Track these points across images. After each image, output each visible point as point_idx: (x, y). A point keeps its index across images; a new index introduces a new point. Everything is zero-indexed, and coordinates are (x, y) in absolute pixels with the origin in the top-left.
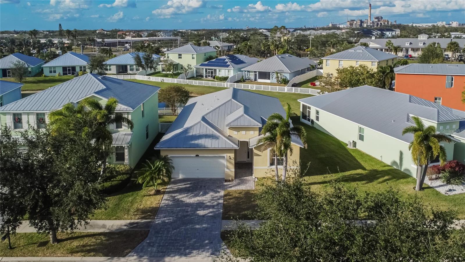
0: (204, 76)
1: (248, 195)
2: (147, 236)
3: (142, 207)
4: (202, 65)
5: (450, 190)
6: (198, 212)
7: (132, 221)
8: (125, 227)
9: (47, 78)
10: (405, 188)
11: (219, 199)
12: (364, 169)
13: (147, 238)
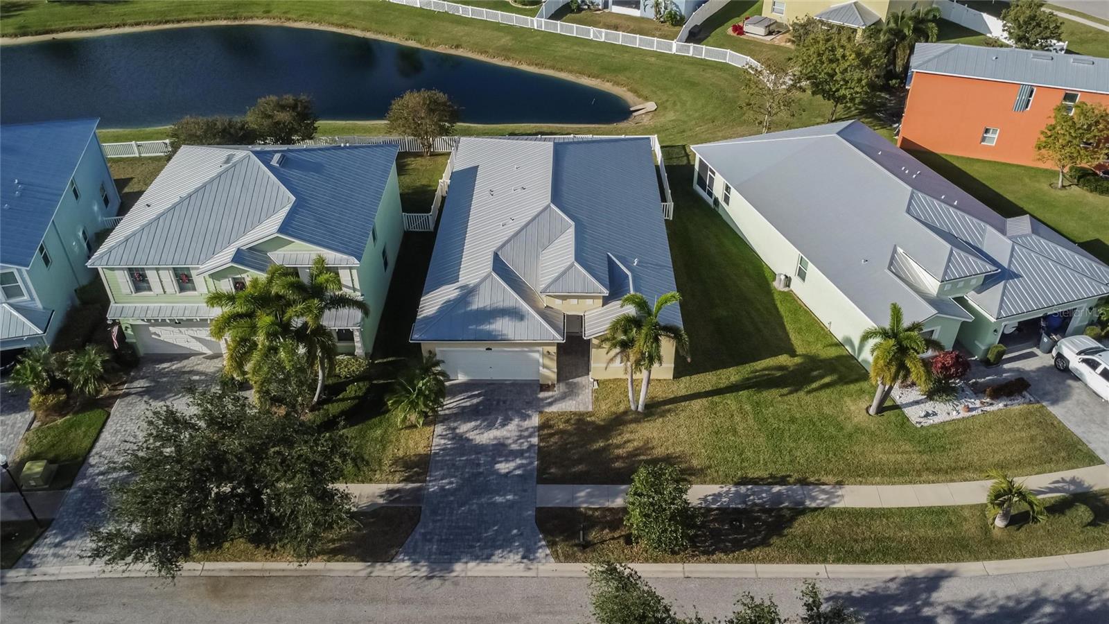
1: (581, 423)
2: (419, 521)
3: (401, 453)
5: (927, 415)
6: (498, 466)
7: (391, 486)
8: (381, 501)
10: (852, 408)
11: (530, 436)
12: (793, 354)
13: (420, 524)
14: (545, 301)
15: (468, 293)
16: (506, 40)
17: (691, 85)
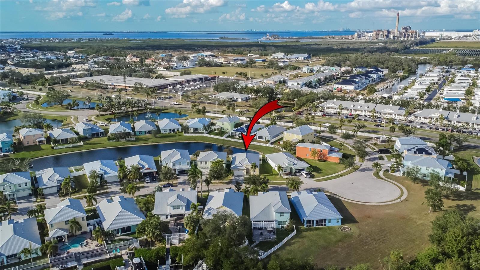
0: (235, 135)
4: (234, 130)
9: (164, 135)
14: (245, 166)
15: (236, 165)
16: (239, 144)
17: (270, 150)
